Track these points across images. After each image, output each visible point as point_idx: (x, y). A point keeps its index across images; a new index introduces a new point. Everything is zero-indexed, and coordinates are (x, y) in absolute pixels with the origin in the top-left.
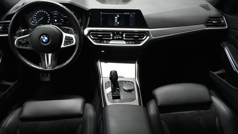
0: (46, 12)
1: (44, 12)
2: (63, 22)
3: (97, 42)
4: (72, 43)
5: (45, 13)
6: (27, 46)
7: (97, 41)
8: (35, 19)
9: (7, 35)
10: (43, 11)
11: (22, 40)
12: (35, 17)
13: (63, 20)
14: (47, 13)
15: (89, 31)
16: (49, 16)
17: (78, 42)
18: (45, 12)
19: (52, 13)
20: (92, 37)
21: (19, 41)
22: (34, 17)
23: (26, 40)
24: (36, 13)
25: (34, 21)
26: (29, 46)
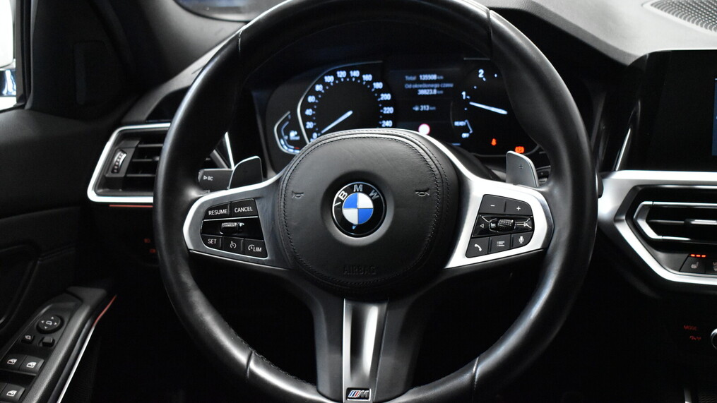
0: (375, 80)
1: (360, 78)
2: (465, 135)
3: (680, 269)
4: (525, 243)
5: (370, 83)
6: (245, 246)
7: (685, 256)
8: (306, 119)
9: (150, 200)
10: (356, 74)
11: (224, 211)
12: (310, 106)
13: (465, 129)
14: (378, 85)
15: (634, 188)
16: (386, 103)
17: (563, 235)
18: (368, 77)
19: (409, 86)
20: (652, 234)
21: (211, 213)
22: (306, 105)
23: (249, 209)
24: (319, 88)
25: (300, 134)
26: (259, 250)
